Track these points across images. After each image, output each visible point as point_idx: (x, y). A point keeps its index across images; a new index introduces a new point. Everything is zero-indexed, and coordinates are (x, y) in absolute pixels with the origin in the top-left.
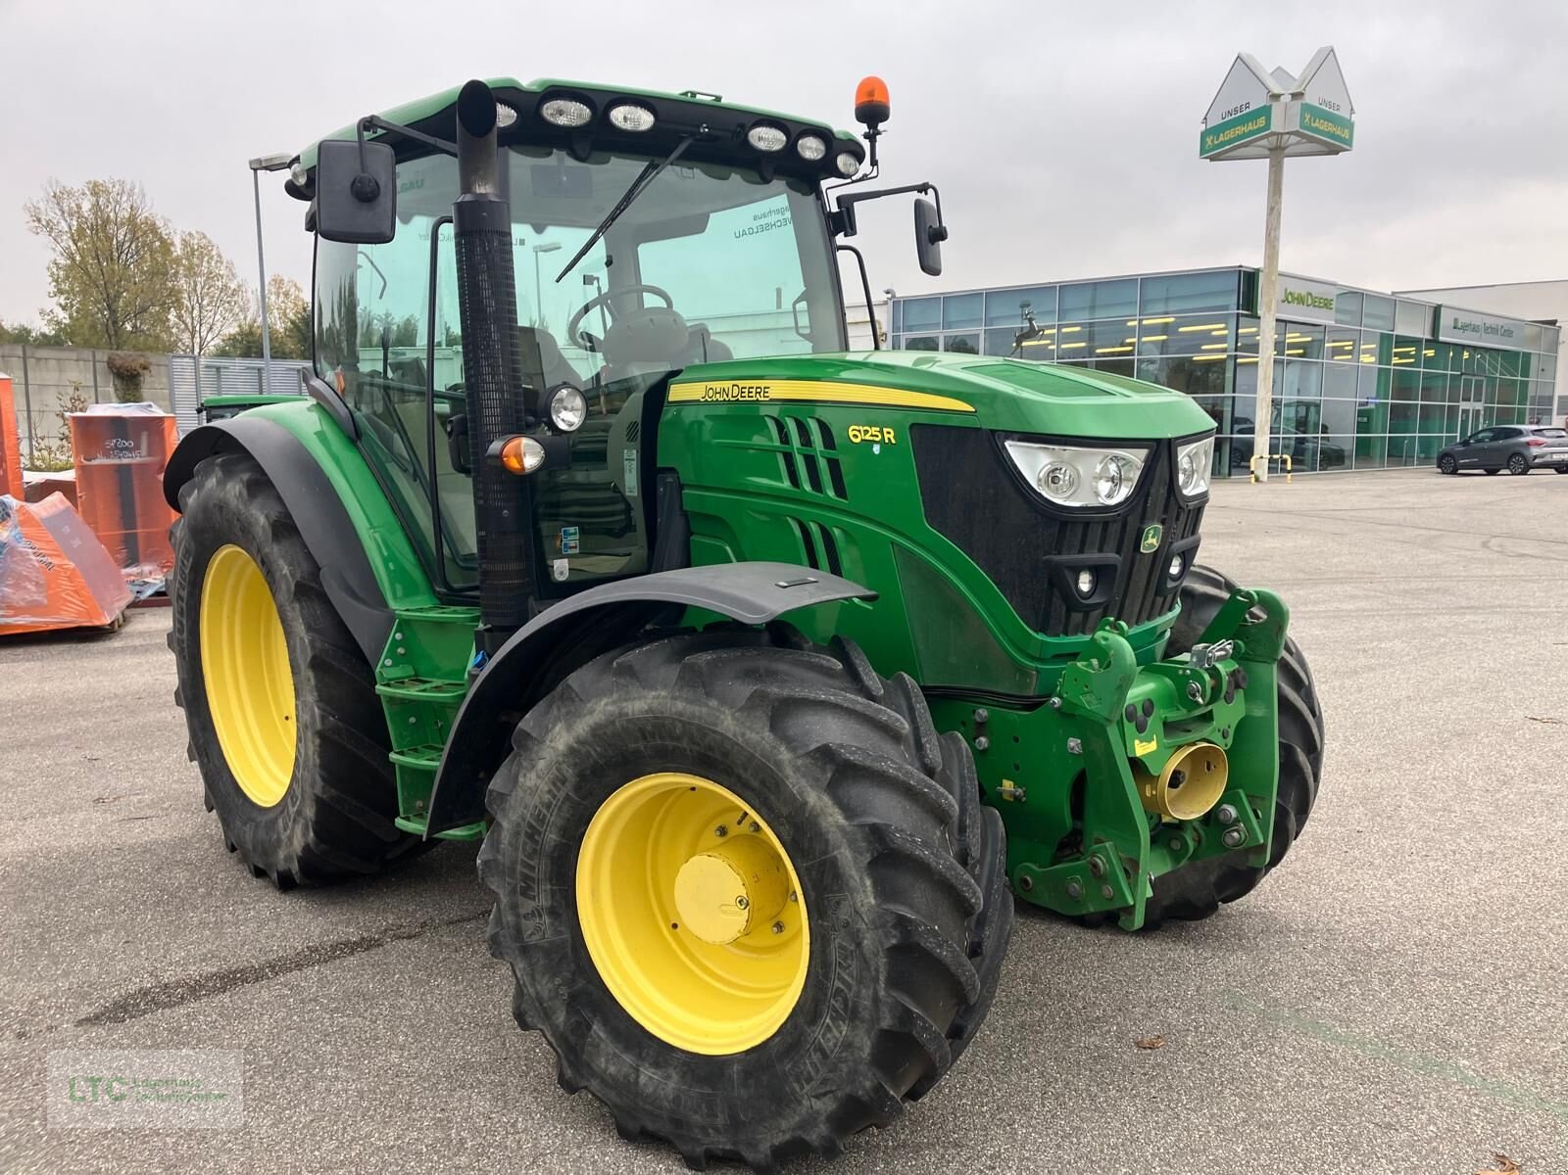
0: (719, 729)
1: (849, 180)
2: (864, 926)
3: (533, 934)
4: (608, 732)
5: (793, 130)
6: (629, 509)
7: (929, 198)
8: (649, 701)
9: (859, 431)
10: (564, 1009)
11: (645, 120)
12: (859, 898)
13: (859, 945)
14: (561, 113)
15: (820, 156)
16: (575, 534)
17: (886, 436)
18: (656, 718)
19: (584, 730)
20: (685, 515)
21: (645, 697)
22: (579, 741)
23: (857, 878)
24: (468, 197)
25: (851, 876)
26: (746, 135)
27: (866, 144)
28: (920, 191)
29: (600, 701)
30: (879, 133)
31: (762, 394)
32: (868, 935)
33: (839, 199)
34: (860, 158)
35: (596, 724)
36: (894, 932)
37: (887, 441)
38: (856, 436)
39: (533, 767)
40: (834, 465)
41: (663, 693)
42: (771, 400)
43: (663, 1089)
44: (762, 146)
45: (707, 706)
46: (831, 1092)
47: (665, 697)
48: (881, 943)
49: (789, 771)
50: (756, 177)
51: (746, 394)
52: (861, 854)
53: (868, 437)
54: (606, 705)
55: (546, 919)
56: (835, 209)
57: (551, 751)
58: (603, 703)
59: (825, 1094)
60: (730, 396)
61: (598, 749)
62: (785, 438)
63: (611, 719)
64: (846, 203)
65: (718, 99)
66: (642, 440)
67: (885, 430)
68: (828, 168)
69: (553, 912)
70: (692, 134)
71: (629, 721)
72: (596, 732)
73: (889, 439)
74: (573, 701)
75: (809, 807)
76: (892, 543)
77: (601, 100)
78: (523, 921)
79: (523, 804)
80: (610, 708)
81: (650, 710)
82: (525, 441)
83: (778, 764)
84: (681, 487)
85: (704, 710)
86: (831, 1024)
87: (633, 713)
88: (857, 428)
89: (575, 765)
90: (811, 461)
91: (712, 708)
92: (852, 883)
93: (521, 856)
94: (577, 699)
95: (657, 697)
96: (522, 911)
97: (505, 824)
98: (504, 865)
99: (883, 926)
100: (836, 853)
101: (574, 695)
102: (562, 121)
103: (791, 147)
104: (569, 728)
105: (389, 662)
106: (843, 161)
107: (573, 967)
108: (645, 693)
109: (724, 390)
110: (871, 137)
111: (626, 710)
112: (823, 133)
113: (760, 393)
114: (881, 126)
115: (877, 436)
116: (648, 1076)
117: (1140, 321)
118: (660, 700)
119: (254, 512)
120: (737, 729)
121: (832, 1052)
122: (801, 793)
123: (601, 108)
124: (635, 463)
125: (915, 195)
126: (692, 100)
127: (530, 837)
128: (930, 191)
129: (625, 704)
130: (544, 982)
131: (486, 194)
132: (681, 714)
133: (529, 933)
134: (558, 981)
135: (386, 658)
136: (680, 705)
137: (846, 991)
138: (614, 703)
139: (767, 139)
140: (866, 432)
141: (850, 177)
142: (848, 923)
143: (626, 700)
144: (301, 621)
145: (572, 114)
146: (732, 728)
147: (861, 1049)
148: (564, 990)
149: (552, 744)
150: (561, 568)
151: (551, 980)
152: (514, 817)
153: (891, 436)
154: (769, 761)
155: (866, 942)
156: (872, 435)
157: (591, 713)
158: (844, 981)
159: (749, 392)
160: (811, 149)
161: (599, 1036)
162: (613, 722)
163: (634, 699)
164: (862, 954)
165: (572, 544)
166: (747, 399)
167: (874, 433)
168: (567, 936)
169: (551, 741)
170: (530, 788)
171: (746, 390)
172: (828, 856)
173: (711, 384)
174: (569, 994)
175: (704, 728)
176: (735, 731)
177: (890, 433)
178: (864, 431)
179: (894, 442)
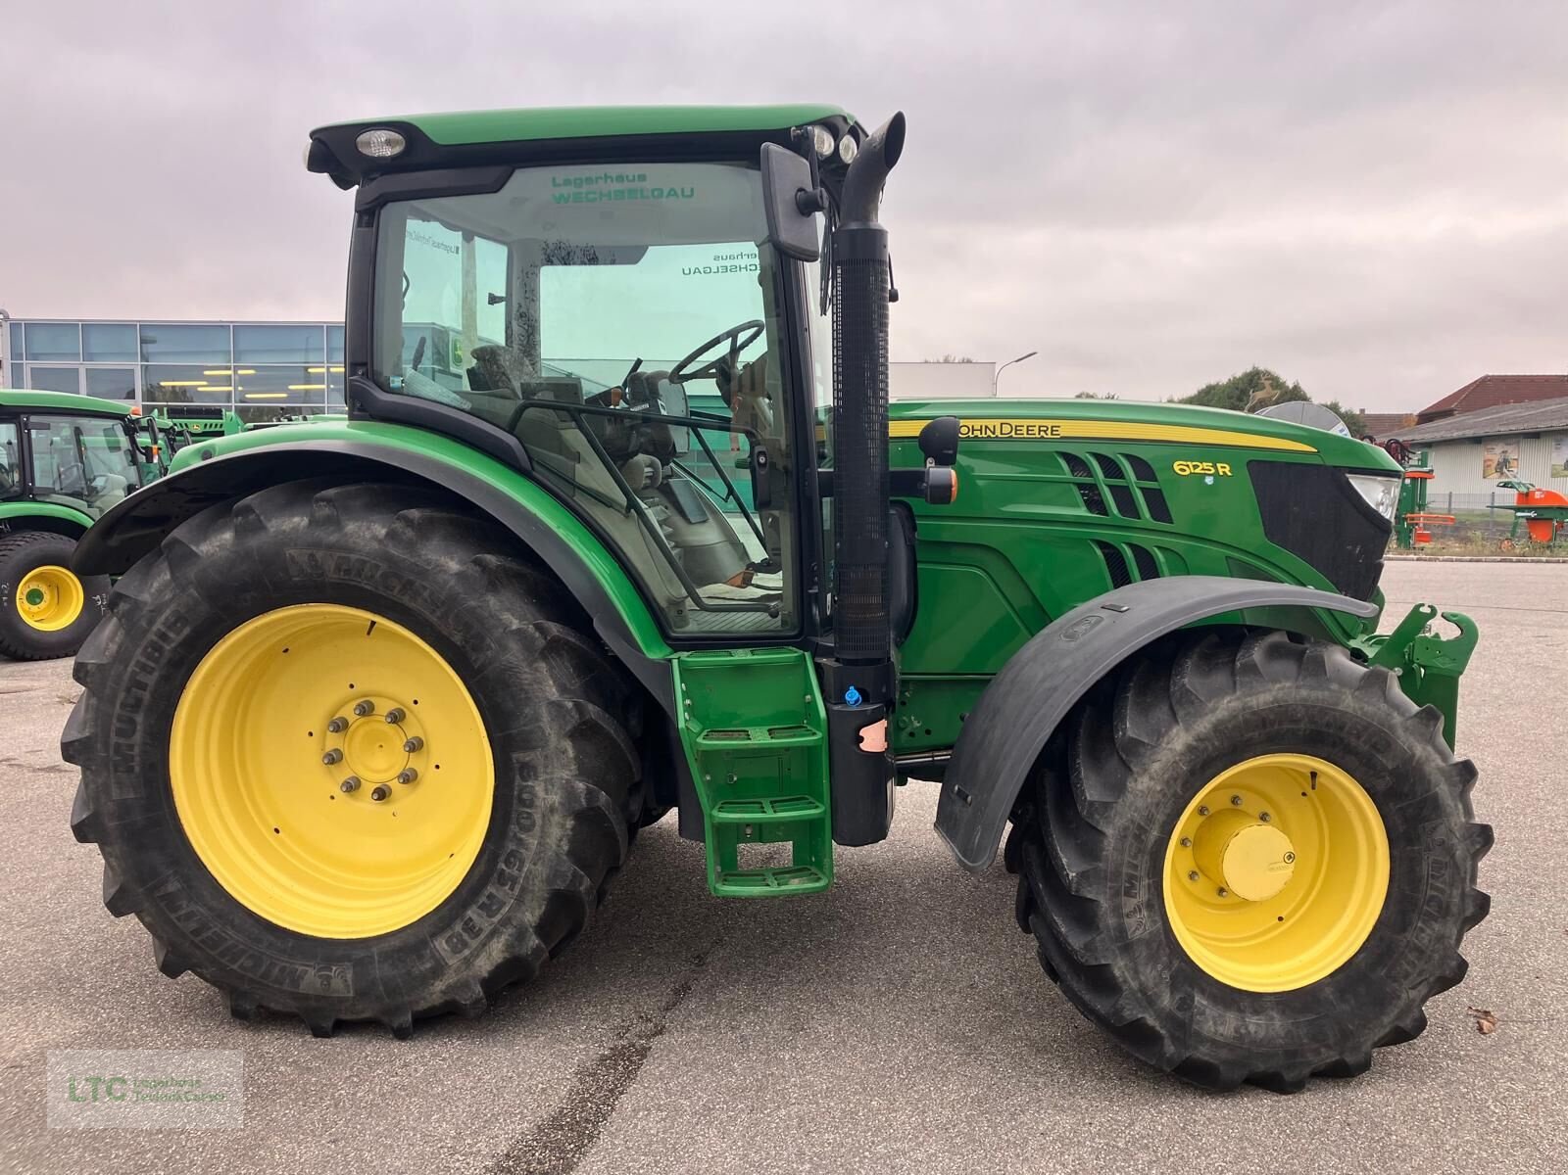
0: (1340, 708)
2: (1457, 841)
3: (1137, 929)
4: (1230, 726)
8: (1274, 693)
9: (1188, 466)
10: (1168, 991)
12: (1453, 820)
13: (1453, 856)
17: (1221, 470)
18: (1280, 706)
19: (1205, 728)
21: (1270, 690)
22: (1199, 739)
23: (1452, 805)
25: (1448, 805)
29: (1223, 698)
31: (1049, 432)
32: (1459, 847)
35: (1218, 720)
36: (1479, 839)
37: (1221, 474)
38: (1184, 470)
39: (1145, 770)
40: (1153, 495)
41: (1288, 684)
42: (1062, 438)
43: (1273, 1030)
45: (1329, 690)
46: (1426, 979)
47: (1290, 688)
48: (1468, 850)
49: (1400, 732)
51: (1024, 432)
52: (1455, 786)
53: (1198, 471)
54: (1229, 702)
55: (1145, 913)
57: (1169, 752)
58: (1225, 701)
59: (1420, 983)
60: (998, 433)
61: (1216, 743)
63: (1234, 713)
67: (1219, 465)
69: (1149, 906)
71: (1254, 713)
72: (1218, 728)
73: (1224, 472)
74: (1192, 703)
75: (1417, 758)
76: (1227, 558)
78: (1126, 920)
79: (1133, 808)
80: (1233, 704)
81: (1276, 700)
83: (1392, 728)
85: (1326, 693)
86: (1424, 926)
87: (1258, 707)
88: (1184, 463)
89: (1190, 762)
90: (1121, 491)
91: (1334, 691)
92: (1448, 810)
93: (1127, 858)
94: (1196, 701)
95: (1282, 689)
96: (1126, 911)
97: (1109, 831)
98: (1106, 871)
99: (1471, 836)
100: (1437, 789)
101: (1193, 698)
104: (1187, 730)
105: (687, 715)
107: (1167, 950)
108: (1270, 686)
109: (986, 428)
111: (1250, 704)
113: (1045, 431)
115: (1210, 470)
116: (1255, 1025)
117: (328, 368)
118: (1286, 690)
119: (433, 557)
120: (1357, 706)
121: (1427, 947)
122: (1410, 748)
127: (1137, 837)
129: (1249, 699)
130: (1148, 971)
132: (1305, 700)
133: (1134, 929)
134: (1160, 967)
136: (1304, 693)
137: (1440, 895)
138: (1238, 699)
140: (1195, 467)
142: (1444, 842)
143: (1250, 696)
144: (551, 682)
146: (1352, 705)
147: (1450, 938)
148: (1166, 975)
149: (1169, 746)
151: (1154, 967)
152: (1120, 822)
153: (1227, 470)
154: (1383, 725)
155: (1458, 852)
156: (1203, 469)
157: (1213, 711)
158: (1437, 889)
159: (1028, 430)
161: (1203, 1005)
162: (1235, 717)
163: (1259, 693)
164: (1455, 863)
166: (1025, 436)
167: (1205, 468)
168: (1159, 924)
169: (1168, 743)
170: (1142, 791)
171: (1023, 428)
172: (1431, 793)
173: (964, 422)
174: (1170, 976)
175: (1326, 708)
176: (1354, 707)
177: (1225, 467)
178: (1194, 466)
179: (1229, 474)
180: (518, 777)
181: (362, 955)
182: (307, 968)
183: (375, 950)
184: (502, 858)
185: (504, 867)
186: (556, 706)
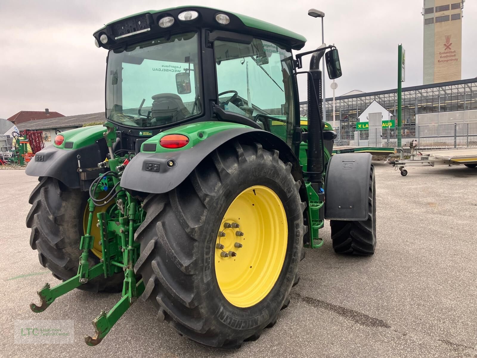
180: (295, 229)
181: (266, 304)
182: (258, 317)
183: (268, 300)
184: (293, 255)
185: (294, 257)
186: (302, 204)
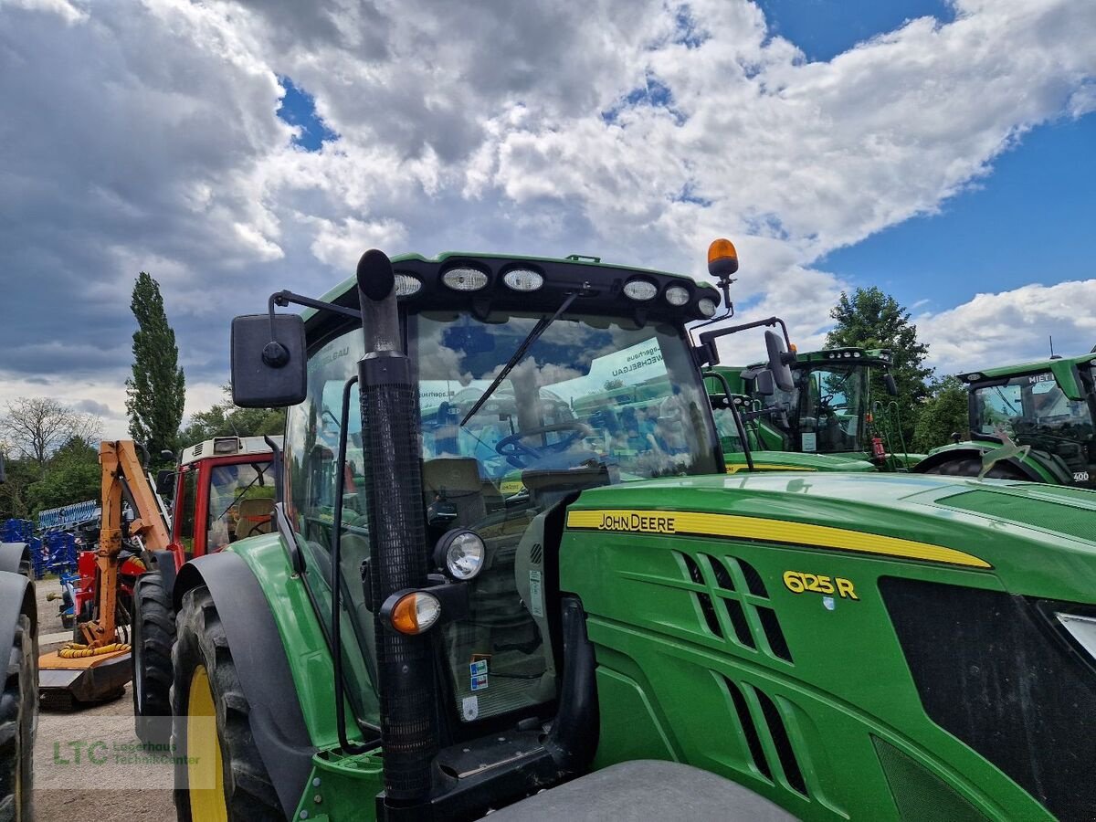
1: (710, 321)
5: (663, 282)
6: (536, 628)
7: (776, 330)
9: (800, 579)
11: (535, 281)
14: (461, 280)
15: (686, 301)
16: (483, 667)
17: (842, 589)
20: (592, 645)
24: (372, 355)
26: (623, 288)
27: (720, 290)
28: (768, 325)
30: (730, 282)
31: (666, 526)
33: (702, 337)
34: (716, 302)
37: (843, 594)
38: (796, 585)
40: (768, 617)
42: (677, 533)
44: (637, 296)
50: (632, 324)
51: (648, 525)
53: (813, 587)
56: (698, 344)
60: (630, 525)
62: (697, 576)
64: (708, 339)
65: (598, 260)
66: (545, 561)
67: (839, 581)
68: (692, 312)
70: (577, 291)
73: (846, 592)
76: (871, 735)
77: (495, 267)
82: (419, 598)
84: (586, 615)
88: (796, 574)
90: (734, 608)
102: (462, 286)
103: (661, 297)
105: (304, 814)
106: (704, 306)
109: (623, 519)
110: (725, 286)
112: (686, 284)
113: (663, 525)
114: (731, 277)
115: (828, 588)
123: (495, 272)
124: (539, 584)
125: (764, 328)
126: (576, 262)
128: (777, 324)
131: (388, 352)
135: (302, 809)
139: (640, 291)
140: (810, 581)
141: (709, 317)
145: (470, 280)
150: (470, 708)
153: (850, 589)
156: (820, 586)
159: (651, 523)
160: (677, 297)
165: (481, 679)
166: (649, 530)
167: (822, 584)
171: (647, 521)
173: (608, 513)
177: (847, 586)
178: (807, 579)
179: (855, 597)
